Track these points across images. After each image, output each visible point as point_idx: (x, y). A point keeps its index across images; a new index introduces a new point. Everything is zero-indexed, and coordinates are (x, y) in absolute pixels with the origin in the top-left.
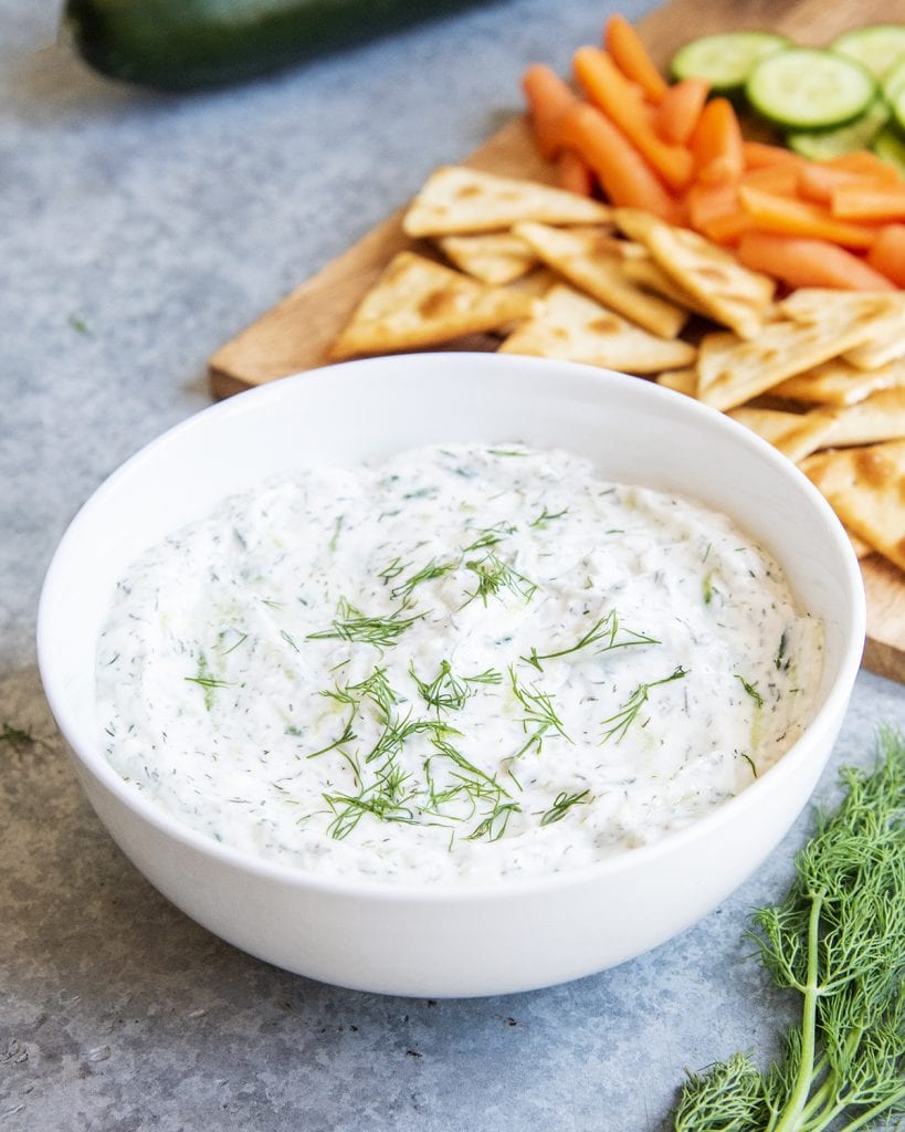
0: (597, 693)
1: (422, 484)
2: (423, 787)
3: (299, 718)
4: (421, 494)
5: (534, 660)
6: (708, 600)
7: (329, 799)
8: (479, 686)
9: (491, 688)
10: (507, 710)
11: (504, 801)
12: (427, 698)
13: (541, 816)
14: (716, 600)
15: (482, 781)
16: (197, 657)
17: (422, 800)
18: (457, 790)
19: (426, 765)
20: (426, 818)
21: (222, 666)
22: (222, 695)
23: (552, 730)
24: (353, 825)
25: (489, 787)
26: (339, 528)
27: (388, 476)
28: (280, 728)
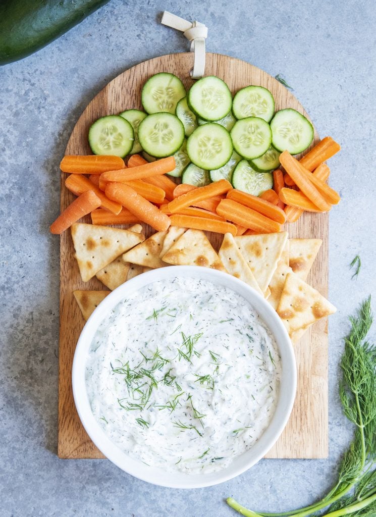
0: (188, 415)
1: (254, 337)
2: (140, 385)
3: (150, 345)
4: (250, 338)
5: (189, 397)
6: (234, 432)
7: (127, 363)
8: (175, 386)
9: (176, 390)
10: (171, 396)
11: (142, 406)
12: (166, 376)
13: (140, 417)
14: (234, 434)
15: (147, 399)
16: (164, 307)
17: (135, 386)
18: (142, 393)
19: (146, 383)
20: (130, 389)
21: (162, 315)
22: (152, 320)
23: (171, 409)
24: (121, 373)
25: (145, 401)
26: (229, 320)
27: (252, 326)
28: (146, 340)
